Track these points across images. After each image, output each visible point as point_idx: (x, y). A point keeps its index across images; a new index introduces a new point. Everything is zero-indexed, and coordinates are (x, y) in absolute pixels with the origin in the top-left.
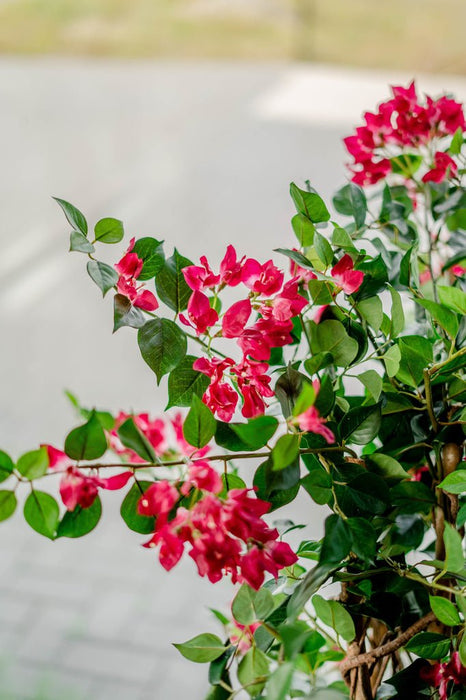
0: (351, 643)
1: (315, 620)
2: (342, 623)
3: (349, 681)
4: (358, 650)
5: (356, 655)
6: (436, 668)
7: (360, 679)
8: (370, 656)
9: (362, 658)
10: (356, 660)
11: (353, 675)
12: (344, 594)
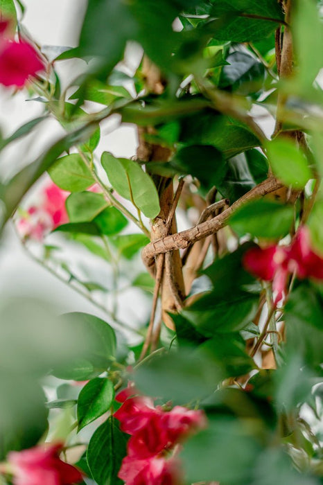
0: (155, 220)
1: (112, 191)
2: (142, 192)
3: (154, 271)
4: (165, 229)
5: (162, 237)
6: (272, 250)
7: (167, 270)
8: (180, 238)
9: (170, 242)
10: (161, 244)
11: (159, 263)
12: (142, 148)
